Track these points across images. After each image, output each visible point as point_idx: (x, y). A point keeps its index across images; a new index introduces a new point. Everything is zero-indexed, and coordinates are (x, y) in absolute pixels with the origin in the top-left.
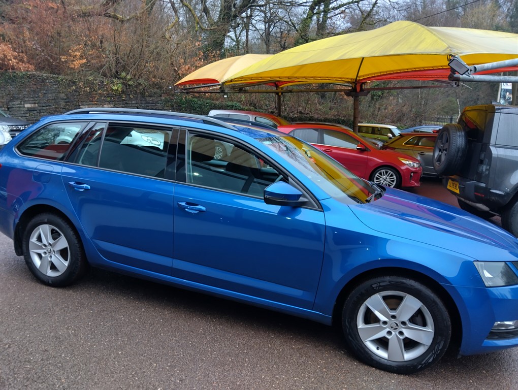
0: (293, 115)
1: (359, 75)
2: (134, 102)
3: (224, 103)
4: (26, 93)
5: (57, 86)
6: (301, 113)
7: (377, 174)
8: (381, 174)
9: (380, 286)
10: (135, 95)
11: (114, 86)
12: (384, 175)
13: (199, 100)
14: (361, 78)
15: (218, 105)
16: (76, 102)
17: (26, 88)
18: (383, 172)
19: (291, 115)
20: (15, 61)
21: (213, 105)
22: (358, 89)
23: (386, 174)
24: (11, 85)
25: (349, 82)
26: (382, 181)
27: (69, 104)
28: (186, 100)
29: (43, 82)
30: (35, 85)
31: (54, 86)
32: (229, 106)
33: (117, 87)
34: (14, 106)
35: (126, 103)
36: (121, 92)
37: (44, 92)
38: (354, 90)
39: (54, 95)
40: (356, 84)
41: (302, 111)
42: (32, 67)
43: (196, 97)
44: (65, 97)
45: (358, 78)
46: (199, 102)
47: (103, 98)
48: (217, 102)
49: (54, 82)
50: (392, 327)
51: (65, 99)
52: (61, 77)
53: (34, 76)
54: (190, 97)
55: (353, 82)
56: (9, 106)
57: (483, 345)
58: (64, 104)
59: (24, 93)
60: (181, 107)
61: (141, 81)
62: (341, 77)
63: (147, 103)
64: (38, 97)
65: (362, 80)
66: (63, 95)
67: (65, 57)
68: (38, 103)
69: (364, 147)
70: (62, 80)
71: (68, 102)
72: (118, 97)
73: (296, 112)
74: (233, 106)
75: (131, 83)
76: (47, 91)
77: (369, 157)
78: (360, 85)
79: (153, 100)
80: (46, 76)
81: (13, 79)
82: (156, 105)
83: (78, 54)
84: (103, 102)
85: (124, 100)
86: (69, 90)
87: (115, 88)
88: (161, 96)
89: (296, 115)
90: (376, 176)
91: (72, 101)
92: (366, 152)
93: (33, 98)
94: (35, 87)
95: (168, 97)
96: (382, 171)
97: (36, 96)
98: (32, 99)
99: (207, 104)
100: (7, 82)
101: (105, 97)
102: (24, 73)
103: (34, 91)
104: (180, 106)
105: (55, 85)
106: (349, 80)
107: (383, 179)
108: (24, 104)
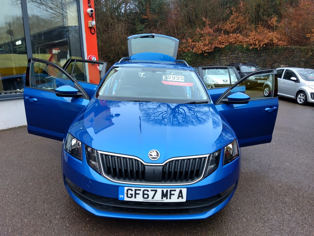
4: (282, 59)
16: (311, 63)
17: (282, 56)
24: (275, 54)
27: (307, 64)
29: (293, 51)
30: (288, 53)
31: (299, 54)
34: (275, 66)
39: (298, 59)
42: (285, 43)
44: (305, 60)
49: (299, 51)
51: (305, 62)
52: (304, 48)
53: (288, 48)
56: (272, 67)
58: (304, 64)
66: (304, 59)
67: (309, 35)
68: (288, 64)
71: (307, 63)
76: (294, 56)
80: (294, 48)
81: (276, 51)
86: (308, 55)
91: (309, 63)
94: (288, 55)
97: (288, 60)
98: (285, 62)
100: (273, 53)
102: (283, 47)
103: (287, 57)
105: (300, 53)
108: (280, 65)
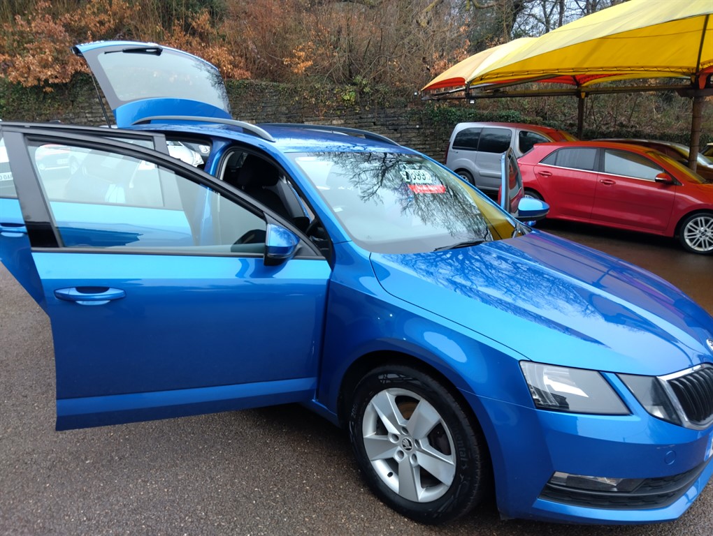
0: (608, 128)
1: (701, 61)
2: (370, 116)
3: (495, 113)
4: (242, 107)
5: (277, 97)
6: (621, 125)
7: (690, 223)
8: (696, 223)
9: (387, 379)
10: (372, 105)
11: (346, 94)
12: (702, 226)
13: (459, 110)
14: (705, 66)
15: (486, 116)
16: (298, 118)
17: (241, 100)
18: (701, 221)
19: (604, 128)
20: (229, 67)
21: (479, 116)
22: (702, 84)
23: (706, 224)
25: (684, 73)
26: (698, 236)
28: (440, 111)
29: (262, 92)
30: (253, 96)
31: (275, 98)
32: (503, 116)
33: (349, 95)
35: (361, 118)
36: (353, 103)
37: (263, 104)
38: (695, 85)
39: (274, 108)
40: (698, 77)
41: (624, 123)
42: (248, 74)
43: (455, 106)
44: (287, 112)
45: (700, 67)
46: (458, 113)
47: (331, 111)
48: (485, 112)
49: (275, 92)
50: (404, 446)
51: (287, 114)
52: (282, 85)
53: (251, 84)
54: (445, 105)
55: (693, 74)
57: (535, 505)
58: (285, 120)
59: (240, 107)
60: (433, 121)
61: (380, 87)
62: (668, 65)
63: (386, 116)
64: (256, 111)
65: (707, 68)
66: (285, 108)
67: (288, 59)
68: (255, 119)
69: (671, 179)
70: (283, 89)
71: (290, 117)
72: (350, 109)
73: (613, 124)
74: (508, 116)
75: (367, 90)
76: (266, 103)
77: (677, 194)
78: (705, 77)
79: (394, 112)
80: (265, 85)
82: (398, 119)
83: (302, 54)
84: (331, 117)
85: (358, 113)
86: (291, 102)
87: (347, 97)
88: (406, 106)
89: (612, 129)
90: (688, 226)
91: (295, 117)
92: (674, 186)
93: (250, 112)
94: (253, 99)
95: (415, 108)
96: (699, 219)
97: (254, 110)
98: (249, 115)
99: (469, 114)
101: (334, 110)
102: (240, 82)
103: (252, 104)
104: (431, 119)
105: (275, 95)
106: (685, 70)
107: (700, 231)
